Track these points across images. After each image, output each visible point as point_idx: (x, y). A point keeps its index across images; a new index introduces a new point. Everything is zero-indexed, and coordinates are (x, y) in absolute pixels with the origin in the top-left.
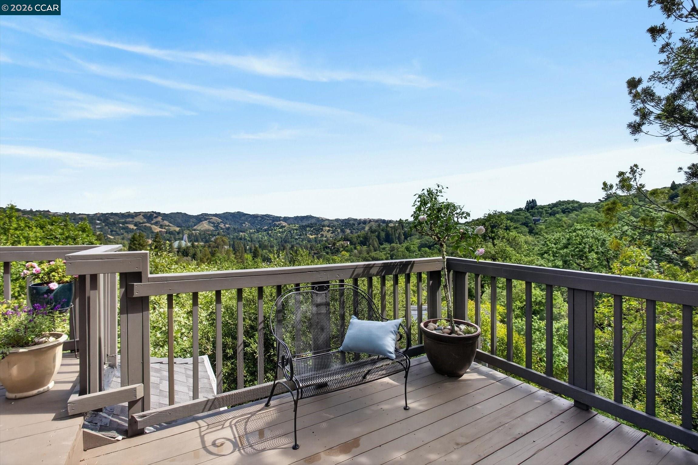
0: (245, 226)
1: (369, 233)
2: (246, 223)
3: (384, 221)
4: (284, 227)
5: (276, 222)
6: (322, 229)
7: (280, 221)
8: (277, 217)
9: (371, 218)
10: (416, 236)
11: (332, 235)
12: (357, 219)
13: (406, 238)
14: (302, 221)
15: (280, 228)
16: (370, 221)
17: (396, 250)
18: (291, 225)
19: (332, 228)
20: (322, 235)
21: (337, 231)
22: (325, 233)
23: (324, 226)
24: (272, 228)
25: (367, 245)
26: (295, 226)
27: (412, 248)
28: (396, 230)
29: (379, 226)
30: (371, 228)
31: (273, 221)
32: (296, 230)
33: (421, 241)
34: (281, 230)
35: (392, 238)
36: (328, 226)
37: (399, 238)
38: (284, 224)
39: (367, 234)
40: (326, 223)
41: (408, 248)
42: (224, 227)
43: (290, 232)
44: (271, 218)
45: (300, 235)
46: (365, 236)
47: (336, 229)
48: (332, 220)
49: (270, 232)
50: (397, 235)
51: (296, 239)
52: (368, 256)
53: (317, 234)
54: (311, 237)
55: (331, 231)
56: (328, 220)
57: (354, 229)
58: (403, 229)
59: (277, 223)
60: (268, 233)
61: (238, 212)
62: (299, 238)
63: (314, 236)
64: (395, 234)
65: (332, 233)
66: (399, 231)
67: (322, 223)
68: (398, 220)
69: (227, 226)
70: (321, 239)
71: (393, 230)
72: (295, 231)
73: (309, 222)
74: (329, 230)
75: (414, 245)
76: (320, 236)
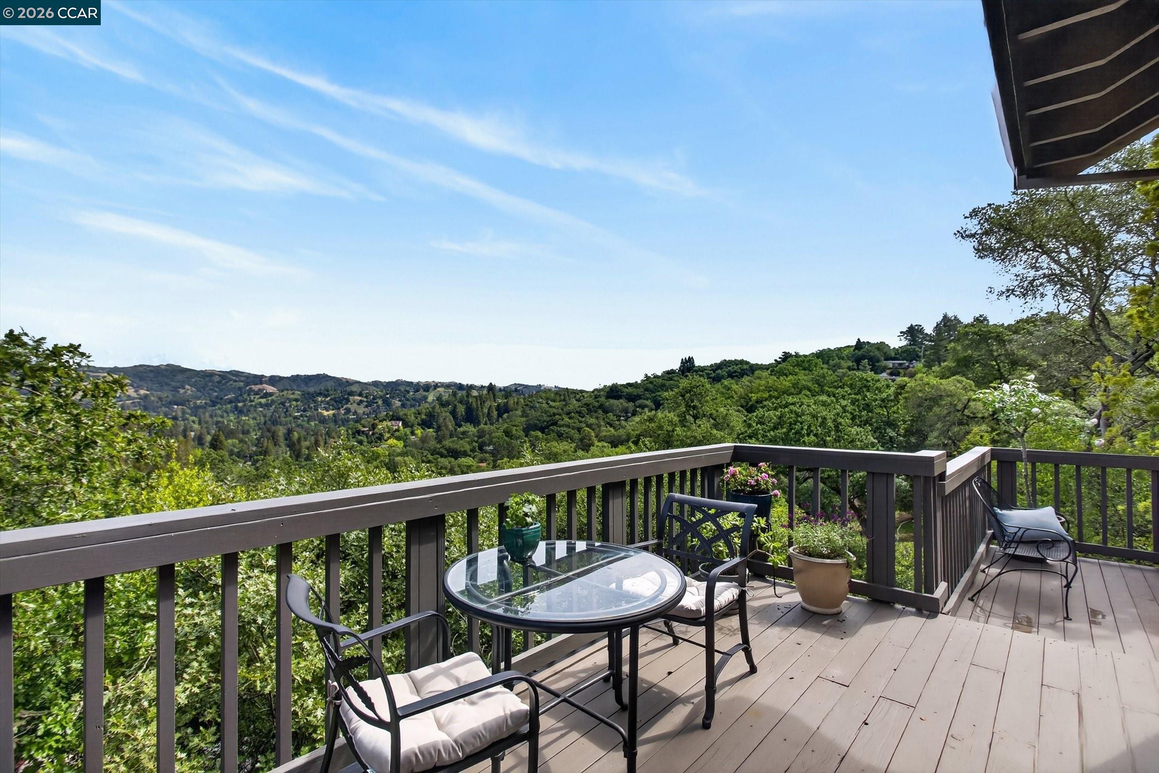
0: (185, 393)
1: (438, 406)
2: (187, 387)
3: (460, 387)
4: (271, 394)
5: (253, 387)
6: (348, 401)
7: (261, 383)
8: (255, 376)
9: (437, 380)
10: (517, 412)
11: (367, 410)
12: (412, 383)
13: (500, 415)
14: (306, 384)
15: (261, 398)
16: (436, 386)
17: (487, 436)
18: (285, 393)
19: (366, 397)
20: (348, 411)
21: (377, 403)
22: (353, 407)
23: (351, 394)
24: (245, 396)
25: (433, 428)
26: (293, 394)
27: (514, 432)
28: (484, 402)
29: (454, 394)
30: (439, 398)
31: (247, 384)
32: (297, 400)
33: (527, 421)
34: (263, 401)
35: (477, 415)
36: (360, 395)
37: (489, 415)
38: (270, 389)
39: (434, 408)
40: (355, 388)
41: (508, 432)
42: (134, 395)
43: (283, 404)
44: (242, 379)
45: (304, 411)
46: (430, 411)
47: (374, 399)
48: (365, 384)
49: (240, 405)
50: (486, 411)
51: (296, 418)
52: (438, 446)
53: (339, 409)
54: (325, 413)
55: (365, 404)
56: (359, 382)
57: (408, 400)
58: (495, 401)
59: (255, 388)
60: (236, 407)
61: (168, 365)
62: (301, 416)
63: (331, 412)
64: (482, 408)
65: (366, 407)
66: (487, 404)
67: (348, 389)
68: (487, 385)
69: (142, 392)
70: (346, 417)
71: (479, 403)
72: (294, 403)
73: (322, 387)
74: (361, 401)
75: (515, 426)
76: (343, 412)
